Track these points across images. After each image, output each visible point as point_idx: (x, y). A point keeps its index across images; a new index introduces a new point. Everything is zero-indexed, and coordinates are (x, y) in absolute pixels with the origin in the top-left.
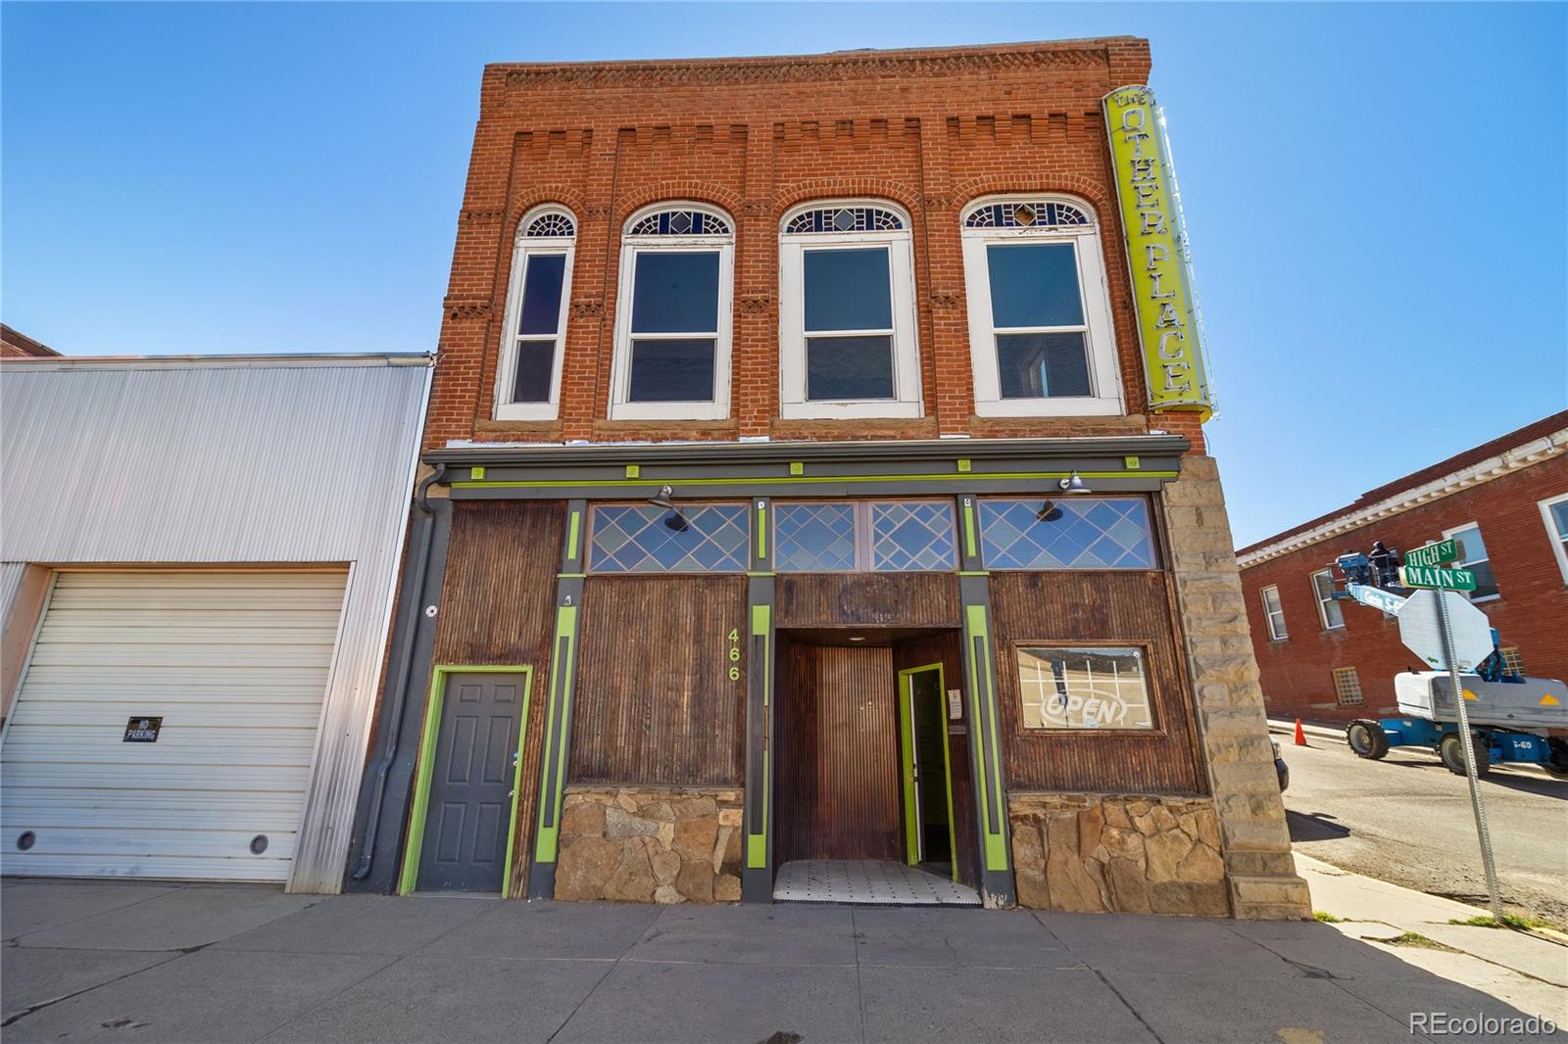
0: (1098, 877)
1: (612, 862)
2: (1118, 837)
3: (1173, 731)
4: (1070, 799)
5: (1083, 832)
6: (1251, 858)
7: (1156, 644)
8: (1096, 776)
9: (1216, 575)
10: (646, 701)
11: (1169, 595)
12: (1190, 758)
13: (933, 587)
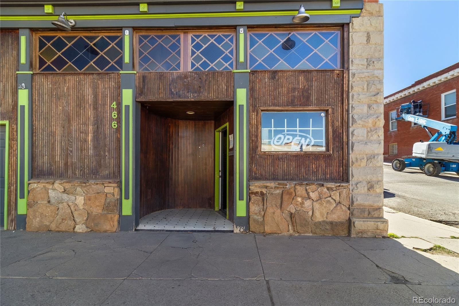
0: (289, 219)
1: (53, 214)
2: (300, 201)
3: (335, 152)
4: (279, 184)
5: (284, 199)
6: (363, 210)
7: (334, 109)
8: (294, 174)
9: (371, 71)
10: (69, 138)
11: (345, 82)
12: (342, 165)
13: (220, 79)
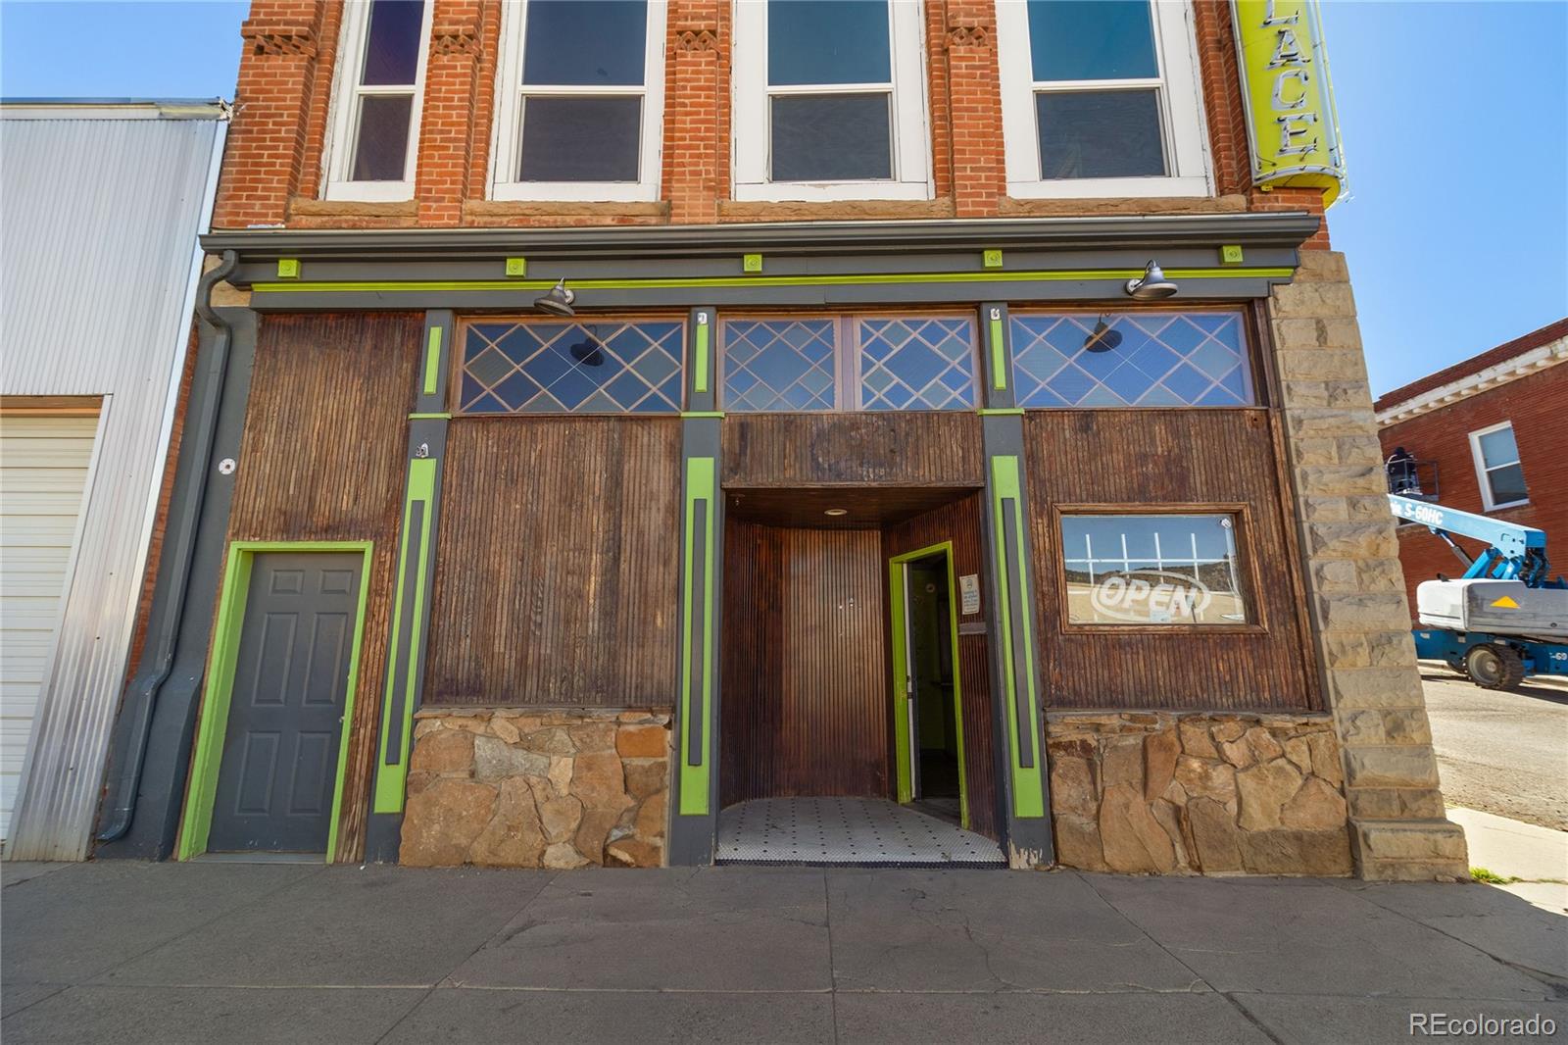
0: (1171, 825)
1: (483, 812)
2: (1199, 770)
3: (1276, 627)
4: (1133, 719)
5: (1151, 764)
6: (1384, 797)
7: (1256, 508)
8: (1168, 688)
9: (1342, 412)
10: (535, 588)
11: (1276, 440)
12: (1299, 662)
13: (944, 430)
